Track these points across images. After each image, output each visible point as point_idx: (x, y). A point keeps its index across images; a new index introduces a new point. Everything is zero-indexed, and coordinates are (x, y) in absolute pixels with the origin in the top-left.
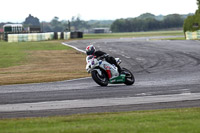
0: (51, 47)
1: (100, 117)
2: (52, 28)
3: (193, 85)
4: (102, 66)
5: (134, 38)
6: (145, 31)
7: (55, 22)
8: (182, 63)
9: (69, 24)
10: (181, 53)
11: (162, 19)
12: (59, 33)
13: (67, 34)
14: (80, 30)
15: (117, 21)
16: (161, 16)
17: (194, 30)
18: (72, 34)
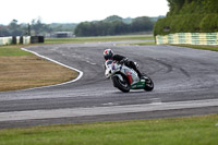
0: (10, 53)
1: (63, 129)
2: (11, 32)
3: (164, 94)
4: (123, 71)
5: (99, 43)
6: (111, 34)
7: (14, 25)
8: (152, 69)
9: (29, 28)
10: (151, 59)
11: (130, 22)
12: (18, 38)
13: (27, 39)
14: (41, 35)
15: (82, 24)
16: (129, 19)
17: (165, 34)
18: (32, 38)
